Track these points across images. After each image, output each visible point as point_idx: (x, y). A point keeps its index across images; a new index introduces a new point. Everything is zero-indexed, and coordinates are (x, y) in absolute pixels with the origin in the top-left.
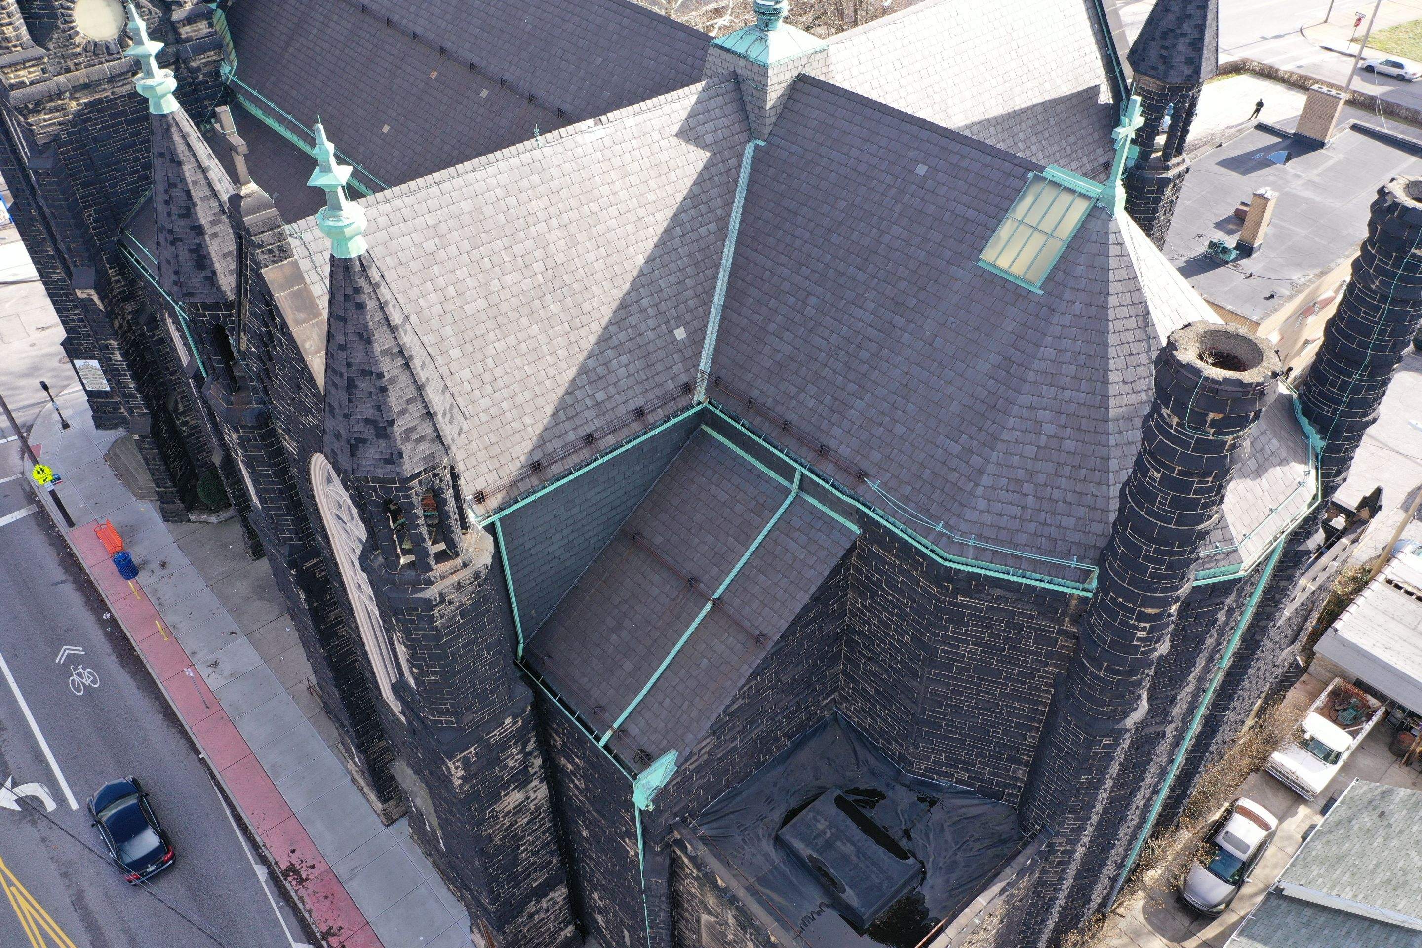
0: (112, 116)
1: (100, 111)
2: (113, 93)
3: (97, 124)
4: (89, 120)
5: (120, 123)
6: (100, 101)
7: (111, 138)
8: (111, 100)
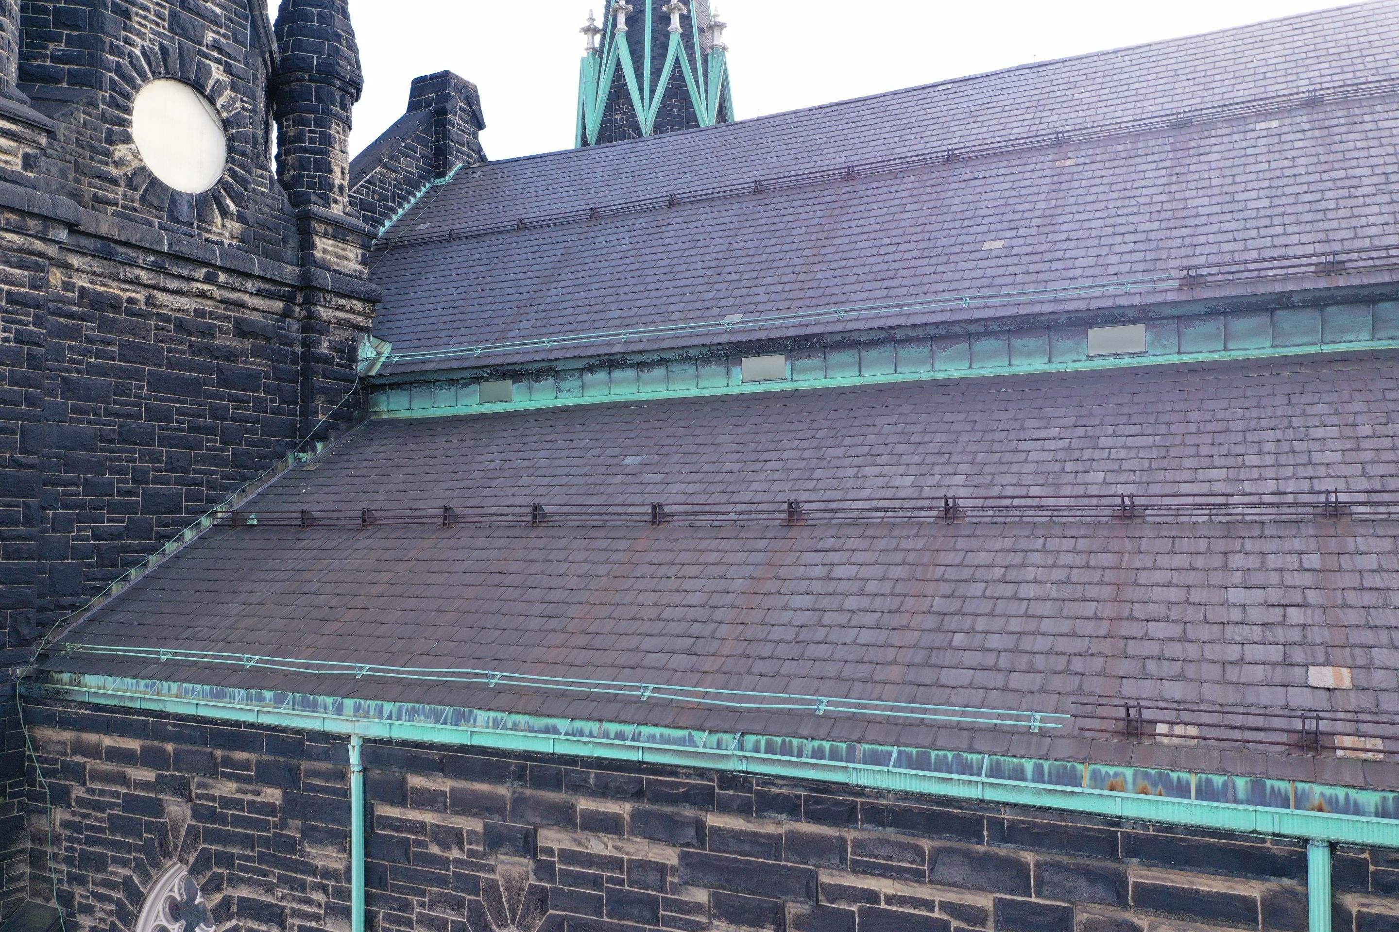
0: (128, 352)
1: (106, 325)
2: (149, 300)
3: (87, 353)
4: (74, 333)
5: (137, 375)
6: (115, 304)
7: (105, 399)
8: (140, 314)
